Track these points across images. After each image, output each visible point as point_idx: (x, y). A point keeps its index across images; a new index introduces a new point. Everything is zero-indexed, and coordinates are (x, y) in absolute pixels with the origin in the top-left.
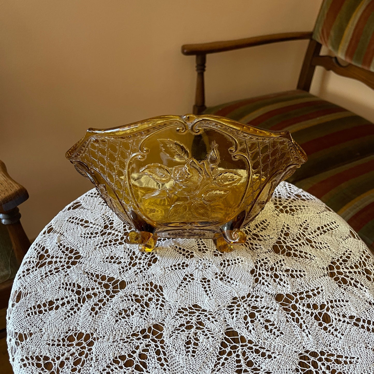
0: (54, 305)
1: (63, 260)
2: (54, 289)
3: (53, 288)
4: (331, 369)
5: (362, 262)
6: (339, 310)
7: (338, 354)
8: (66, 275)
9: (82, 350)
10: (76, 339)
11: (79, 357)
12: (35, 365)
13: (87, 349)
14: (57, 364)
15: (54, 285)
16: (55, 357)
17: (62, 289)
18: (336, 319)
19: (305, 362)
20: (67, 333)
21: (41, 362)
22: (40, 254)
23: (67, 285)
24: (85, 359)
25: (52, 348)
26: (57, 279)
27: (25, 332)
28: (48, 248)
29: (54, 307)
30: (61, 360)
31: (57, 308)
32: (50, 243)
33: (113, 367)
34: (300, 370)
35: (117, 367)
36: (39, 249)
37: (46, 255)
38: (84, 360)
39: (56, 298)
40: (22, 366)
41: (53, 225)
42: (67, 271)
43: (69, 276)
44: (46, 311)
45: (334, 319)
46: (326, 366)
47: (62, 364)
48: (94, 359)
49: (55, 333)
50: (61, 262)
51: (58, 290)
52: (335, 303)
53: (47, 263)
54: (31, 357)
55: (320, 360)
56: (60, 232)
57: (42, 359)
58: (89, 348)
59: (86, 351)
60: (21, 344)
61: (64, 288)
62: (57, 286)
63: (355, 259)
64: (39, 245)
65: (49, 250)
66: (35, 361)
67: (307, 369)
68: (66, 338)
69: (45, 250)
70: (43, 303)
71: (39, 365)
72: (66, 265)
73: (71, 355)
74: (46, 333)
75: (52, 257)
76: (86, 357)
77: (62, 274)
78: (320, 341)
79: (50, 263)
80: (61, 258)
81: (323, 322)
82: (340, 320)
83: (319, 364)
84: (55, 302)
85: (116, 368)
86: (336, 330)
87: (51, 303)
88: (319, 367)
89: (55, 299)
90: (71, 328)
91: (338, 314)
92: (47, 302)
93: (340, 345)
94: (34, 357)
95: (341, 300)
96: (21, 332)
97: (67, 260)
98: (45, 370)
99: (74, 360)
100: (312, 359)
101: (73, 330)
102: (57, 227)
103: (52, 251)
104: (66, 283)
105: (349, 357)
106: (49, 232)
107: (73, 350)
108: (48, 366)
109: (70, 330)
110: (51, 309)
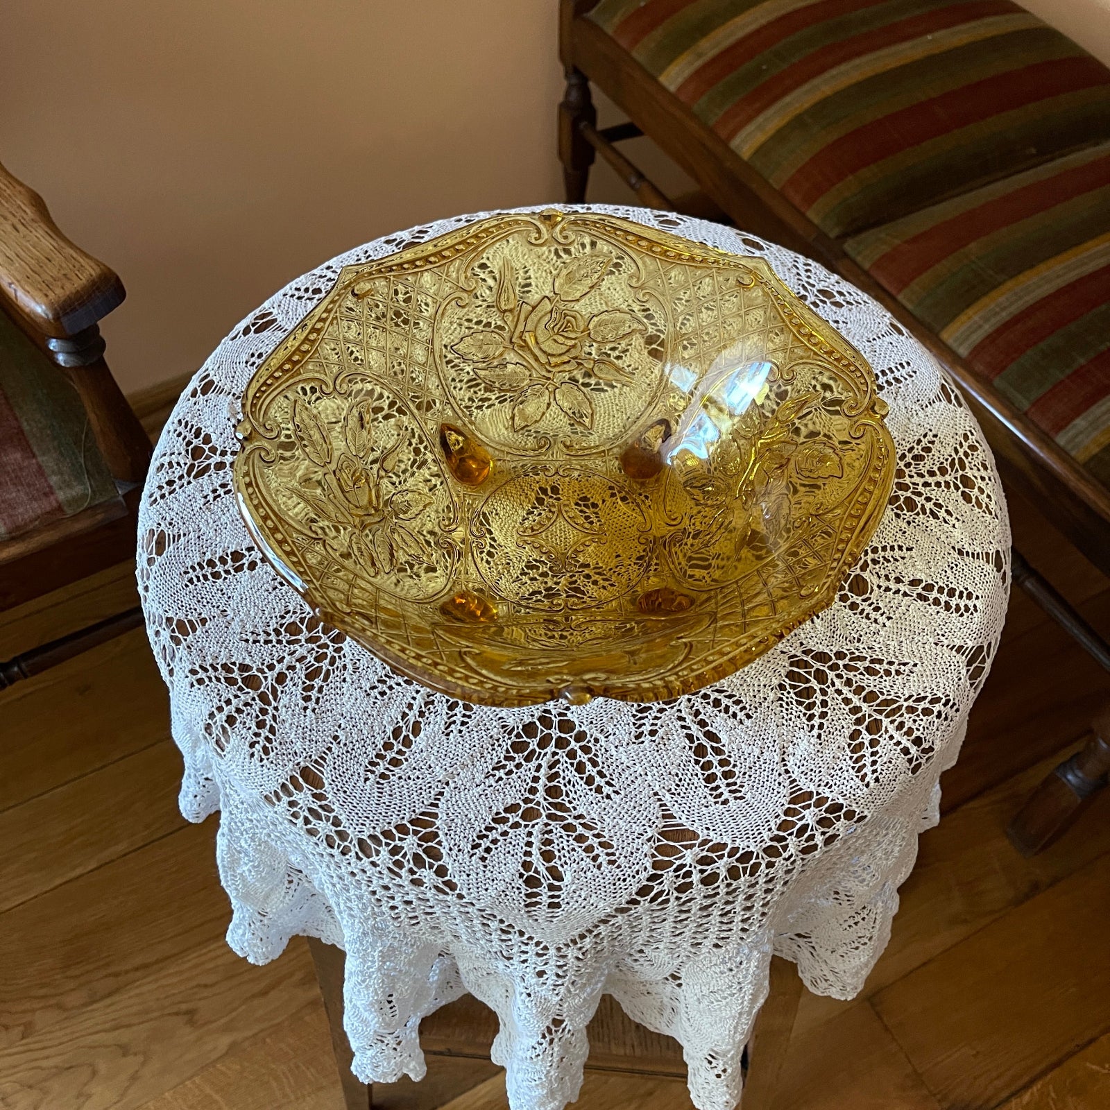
0: (244, 561)
3: (236, 522)
4: (855, 685)
5: (957, 461)
6: (890, 568)
7: (875, 657)
9: (321, 651)
10: (304, 630)
11: (317, 665)
12: (223, 680)
13: (331, 648)
14: (269, 679)
16: (263, 664)
18: (879, 587)
19: (801, 671)
20: (282, 617)
21: (236, 675)
22: (192, 446)
24: (330, 668)
25: (254, 648)
27: (189, 617)
28: (210, 431)
29: (246, 565)
30: (277, 670)
31: (252, 566)
32: (211, 419)
33: (390, 682)
34: (788, 687)
35: (401, 681)
36: (187, 434)
37: (206, 447)
38: (328, 670)
39: (247, 546)
40: (195, 683)
41: (212, 373)
44: (227, 572)
45: (875, 588)
46: (845, 679)
47: (281, 678)
48: (350, 667)
49: (257, 619)
52: (883, 554)
53: (212, 467)
54: (211, 665)
55: (834, 667)
56: (233, 391)
57: (235, 669)
58: (336, 646)
59: (330, 652)
60: (185, 640)
63: (944, 451)
64: (187, 422)
65: (213, 437)
66: (222, 675)
67: (804, 686)
68: (281, 627)
69: (202, 436)
70: (218, 556)
71: (231, 682)
73: (300, 660)
74: (237, 619)
75: (223, 453)
76: (332, 663)
78: (838, 632)
79: (220, 466)
81: (849, 594)
82: (888, 589)
83: (831, 675)
84: (246, 553)
85: (399, 684)
86: (877, 609)
87: (237, 556)
88: (829, 681)
89: (244, 547)
90: (291, 608)
91: (886, 576)
92: (227, 554)
93: (881, 639)
94: (219, 667)
95: (896, 547)
96: (181, 616)
98: (247, 690)
99: (307, 669)
100: (817, 665)
101: (295, 613)
102: (223, 379)
103: (221, 439)
105: (897, 662)
106: (204, 392)
107: (301, 652)
108: (251, 682)
109: (288, 612)
110: (239, 569)
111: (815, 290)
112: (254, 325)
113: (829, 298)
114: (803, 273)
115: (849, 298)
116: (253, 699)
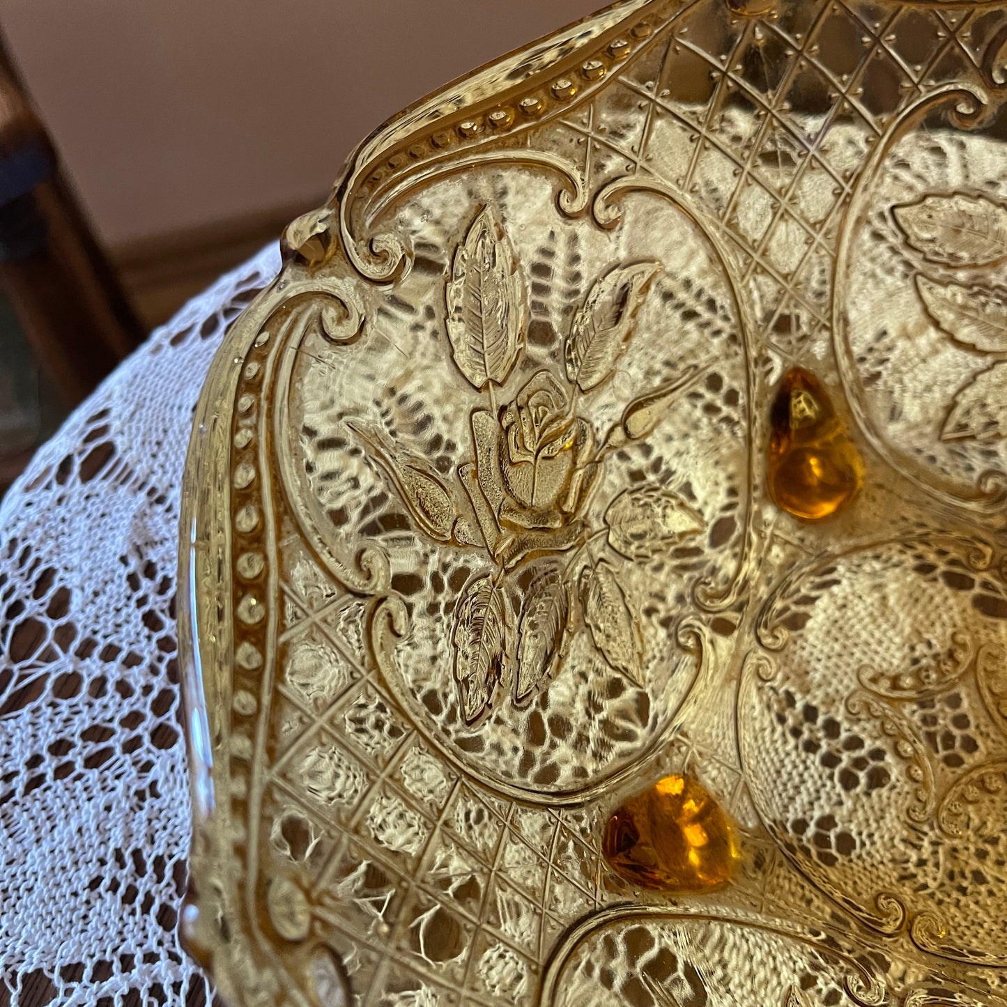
1: (137, 676)
2: (65, 887)
3: (61, 877)
8: (140, 795)
15: (68, 861)
17: (108, 896)
22: (20, 619)
23: (140, 870)
26: (89, 812)
28: (73, 580)
32: (86, 547)
36: (19, 583)
37: (51, 625)
39: (67, 962)
41: (116, 425)
42: (148, 766)
43: (157, 804)
50: (124, 689)
51: (84, 896)
53: (49, 685)
56: (153, 480)
61: (122, 890)
62: (82, 873)
64: (27, 551)
65: (76, 600)
69: (51, 592)
72: (151, 721)
75: (84, 652)
77: (120, 784)
79: (69, 685)
80: (132, 660)
84: (60, 984)
89: (58, 964)
92: (14, 974)
97: (159, 682)
103: (91, 610)
104: (137, 854)
106: (88, 473)
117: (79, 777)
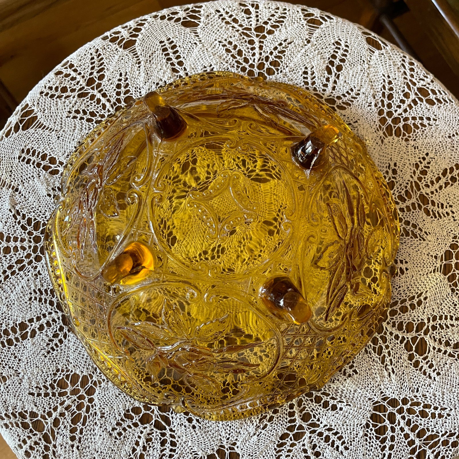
0: (28, 330)
1: (26, 244)
2: (23, 302)
3: (21, 299)
4: (412, 425)
6: (443, 334)
7: (426, 403)
8: (36, 275)
9: (80, 401)
10: (69, 384)
11: (78, 412)
12: (20, 425)
13: (86, 399)
14: (49, 423)
15: (22, 295)
16: (44, 411)
17: (35, 301)
18: (434, 348)
19: (381, 414)
20: (55, 374)
21: (28, 421)
23: (41, 293)
24: (87, 415)
25: (38, 400)
26: (23, 282)
29: (29, 334)
30: (53, 417)
31: (33, 334)
33: (125, 425)
34: (371, 425)
35: (131, 424)
38: (85, 416)
39: (29, 319)
40: (3, 426)
42: (36, 267)
43: (41, 276)
44: (17, 339)
45: (431, 349)
46: (406, 420)
47: (56, 422)
48: (98, 413)
49: (39, 377)
50: (23, 248)
51: (28, 302)
52: (439, 322)
54: (12, 413)
55: (400, 411)
57: (28, 415)
58: (89, 397)
59: (86, 402)
61: (38, 299)
62: (26, 297)
66: (19, 420)
67: (380, 425)
68: (55, 383)
70: (10, 326)
71: (25, 426)
72: (33, 255)
73: (67, 408)
74: (26, 377)
75: (8, 240)
76: (87, 411)
77: (30, 274)
78: (405, 384)
80: (23, 240)
81: (415, 353)
82: (439, 350)
83: (398, 417)
84: (29, 324)
85: (129, 427)
86: (431, 366)
87: (23, 326)
88: (397, 422)
89: (27, 319)
90: (60, 368)
91: (440, 340)
92: (16, 324)
93: (432, 390)
94: (17, 414)
95: (449, 317)
97: (33, 244)
98: (35, 432)
99: (72, 416)
100: (390, 409)
101: (63, 371)
103: (6, 227)
104: (39, 290)
105: (440, 408)
107: (68, 402)
108: (38, 426)
109: (58, 370)
110: (24, 337)
111: (415, 88)
112: (21, 121)
113: (425, 96)
114: (408, 72)
115: (439, 96)
116: (40, 439)
117: (18, 274)
